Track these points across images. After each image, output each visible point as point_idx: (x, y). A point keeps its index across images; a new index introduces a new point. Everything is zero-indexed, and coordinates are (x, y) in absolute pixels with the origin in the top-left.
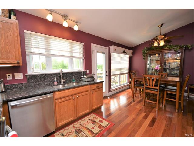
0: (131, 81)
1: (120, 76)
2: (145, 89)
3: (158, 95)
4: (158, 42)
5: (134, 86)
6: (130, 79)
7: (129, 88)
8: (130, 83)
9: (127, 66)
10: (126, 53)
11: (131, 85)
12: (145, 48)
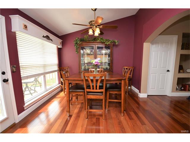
0: (63, 81)
1: (45, 76)
2: (87, 94)
3: (104, 100)
4: (93, 30)
5: (69, 92)
6: (62, 79)
7: (61, 91)
8: (62, 84)
9: (55, 60)
10: (51, 40)
11: (63, 86)
12: (77, 38)
